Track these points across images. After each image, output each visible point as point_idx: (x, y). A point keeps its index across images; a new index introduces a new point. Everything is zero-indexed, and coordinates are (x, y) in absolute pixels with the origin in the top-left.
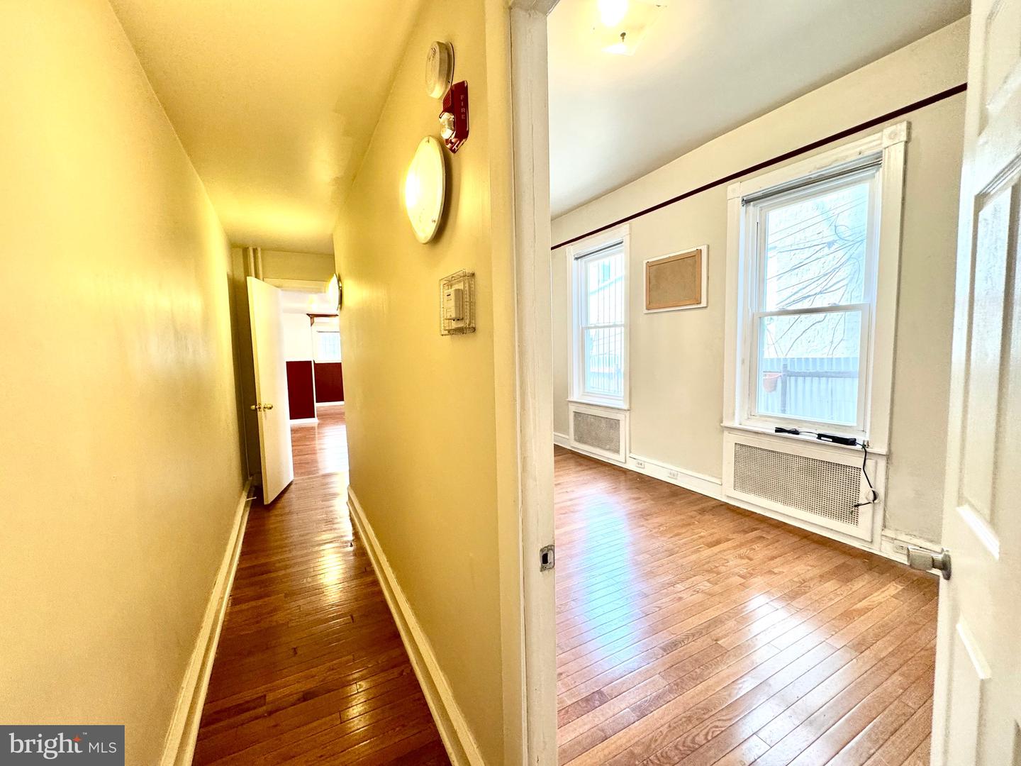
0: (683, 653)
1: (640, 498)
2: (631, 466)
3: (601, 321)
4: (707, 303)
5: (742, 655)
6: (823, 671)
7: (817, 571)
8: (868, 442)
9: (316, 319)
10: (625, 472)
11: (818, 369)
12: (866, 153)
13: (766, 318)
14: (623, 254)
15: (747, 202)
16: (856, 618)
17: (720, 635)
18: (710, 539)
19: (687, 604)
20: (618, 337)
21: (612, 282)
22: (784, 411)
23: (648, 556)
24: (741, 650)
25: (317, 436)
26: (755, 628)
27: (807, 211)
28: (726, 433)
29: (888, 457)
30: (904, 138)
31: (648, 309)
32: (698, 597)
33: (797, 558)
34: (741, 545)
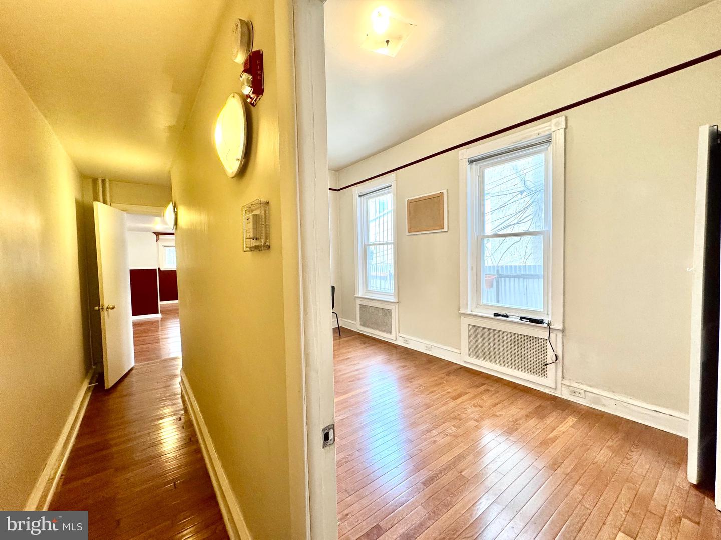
0: (437, 486)
1: (406, 366)
2: (400, 343)
3: (378, 240)
4: (448, 228)
5: (478, 482)
6: (532, 488)
7: (523, 413)
8: (551, 323)
9: (161, 237)
10: (396, 347)
11: (518, 273)
12: (543, 135)
13: (485, 239)
14: (391, 195)
15: (471, 162)
16: (550, 445)
17: (463, 468)
18: (454, 394)
19: (440, 446)
20: (390, 252)
21: (385, 214)
22: (498, 302)
23: (413, 410)
24: (478, 478)
25: (160, 328)
26: (486, 460)
27: (507, 171)
28: (462, 318)
29: (563, 331)
30: (564, 127)
31: (409, 232)
32: (448, 439)
33: (510, 404)
34: (474, 397)
